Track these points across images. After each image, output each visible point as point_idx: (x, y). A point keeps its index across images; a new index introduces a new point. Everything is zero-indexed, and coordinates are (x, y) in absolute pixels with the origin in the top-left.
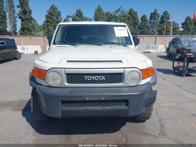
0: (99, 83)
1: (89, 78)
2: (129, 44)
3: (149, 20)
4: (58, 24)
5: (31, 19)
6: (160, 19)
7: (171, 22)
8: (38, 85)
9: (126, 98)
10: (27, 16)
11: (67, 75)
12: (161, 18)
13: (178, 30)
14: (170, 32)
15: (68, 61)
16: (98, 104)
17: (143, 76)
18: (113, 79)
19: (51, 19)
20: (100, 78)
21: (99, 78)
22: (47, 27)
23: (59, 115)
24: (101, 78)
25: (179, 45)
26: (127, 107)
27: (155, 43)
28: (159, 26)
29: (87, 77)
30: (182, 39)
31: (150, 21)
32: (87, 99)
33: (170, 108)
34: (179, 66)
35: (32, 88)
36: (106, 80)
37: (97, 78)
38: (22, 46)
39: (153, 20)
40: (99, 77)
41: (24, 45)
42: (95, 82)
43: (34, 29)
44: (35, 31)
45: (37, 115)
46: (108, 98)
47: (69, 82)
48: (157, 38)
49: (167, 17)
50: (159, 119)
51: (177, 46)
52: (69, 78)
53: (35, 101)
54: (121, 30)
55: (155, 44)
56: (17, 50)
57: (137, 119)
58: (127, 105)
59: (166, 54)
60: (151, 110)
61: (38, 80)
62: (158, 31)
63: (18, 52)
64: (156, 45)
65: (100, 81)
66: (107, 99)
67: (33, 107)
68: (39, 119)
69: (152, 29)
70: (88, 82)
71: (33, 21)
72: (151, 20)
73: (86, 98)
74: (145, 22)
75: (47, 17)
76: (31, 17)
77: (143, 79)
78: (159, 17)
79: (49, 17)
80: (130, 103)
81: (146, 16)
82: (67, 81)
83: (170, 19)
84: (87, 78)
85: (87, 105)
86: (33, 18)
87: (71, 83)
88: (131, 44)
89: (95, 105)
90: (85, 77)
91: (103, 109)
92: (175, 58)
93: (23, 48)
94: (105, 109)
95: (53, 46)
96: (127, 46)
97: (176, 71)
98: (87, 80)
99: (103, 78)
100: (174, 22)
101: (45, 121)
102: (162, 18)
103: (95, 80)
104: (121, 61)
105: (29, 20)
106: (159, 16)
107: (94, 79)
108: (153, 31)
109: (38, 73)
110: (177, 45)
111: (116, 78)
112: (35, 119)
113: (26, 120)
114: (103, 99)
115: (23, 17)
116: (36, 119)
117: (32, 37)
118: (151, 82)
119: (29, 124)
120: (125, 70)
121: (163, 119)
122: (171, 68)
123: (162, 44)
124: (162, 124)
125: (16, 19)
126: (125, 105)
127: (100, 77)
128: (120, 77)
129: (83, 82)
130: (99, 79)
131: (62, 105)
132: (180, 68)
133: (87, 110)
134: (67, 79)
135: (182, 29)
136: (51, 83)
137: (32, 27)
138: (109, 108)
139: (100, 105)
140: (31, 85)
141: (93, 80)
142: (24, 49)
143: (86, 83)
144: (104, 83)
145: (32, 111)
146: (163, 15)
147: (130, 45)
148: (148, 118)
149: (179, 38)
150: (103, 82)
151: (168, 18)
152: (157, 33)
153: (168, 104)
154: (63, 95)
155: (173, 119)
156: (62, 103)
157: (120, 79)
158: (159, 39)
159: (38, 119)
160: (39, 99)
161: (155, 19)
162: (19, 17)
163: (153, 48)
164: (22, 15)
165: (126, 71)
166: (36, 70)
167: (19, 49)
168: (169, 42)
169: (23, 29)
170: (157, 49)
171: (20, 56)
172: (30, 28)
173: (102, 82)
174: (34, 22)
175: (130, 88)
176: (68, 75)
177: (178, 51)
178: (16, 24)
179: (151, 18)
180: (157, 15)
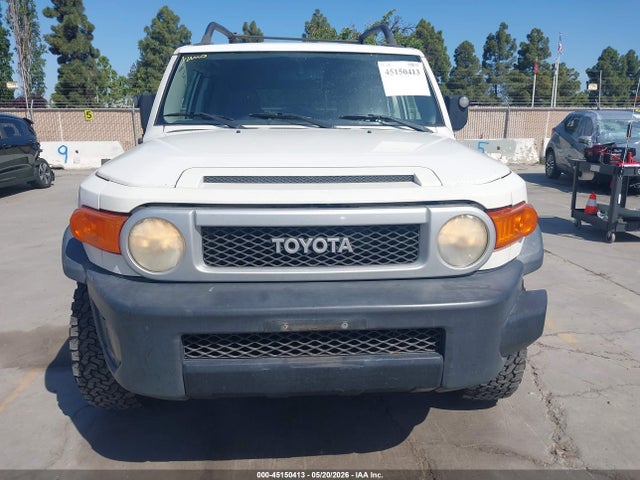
0: (331, 262)
1: (292, 245)
2: (434, 122)
3: (481, 60)
4: (176, 52)
5: (92, 56)
6: (518, 56)
7: (554, 66)
8: (93, 272)
9: (434, 323)
10: (78, 44)
11: (203, 234)
12: (519, 52)
13: (577, 92)
14: (548, 98)
15: (207, 179)
16: (325, 347)
17: (500, 235)
18: (384, 246)
19: (157, 56)
20: (334, 245)
21: (330, 243)
22: (144, 80)
23: (176, 390)
24: (338, 244)
25: (589, 138)
26: (438, 358)
27: (505, 133)
28: (515, 80)
29: (282, 240)
30: (599, 118)
31: (484, 64)
32: (285, 328)
33: (579, 352)
34: (593, 205)
35: (73, 285)
36: (357, 251)
37: (320, 245)
38: (59, 144)
39: (495, 60)
40: (329, 240)
41: (67, 138)
42: (314, 259)
43: (101, 88)
44: (105, 94)
45: (95, 387)
46: (364, 322)
47: (212, 259)
48: (512, 115)
49: (541, 49)
50: (546, 393)
51: (582, 142)
52: (212, 245)
53: (84, 333)
54: (405, 72)
55: (505, 137)
56: (42, 156)
57: (465, 396)
58: (440, 348)
59: (542, 169)
60: (519, 364)
61: (95, 255)
62: (511, 95)
63: (44, 161)
64: (509, 139)
65: (333, 254)
66: (363, 328)
67: (81, 357)
68: (102, 400)
69: (491, 87)
70: (286, 259)
71: (97, 60)
72: (488, 59)
73: (279, 321)
74: (467, 67)
75: (145, 47)
76: (91, 48)
77: (498, 247)
78: (515, 50)
79: (152, 49)
80: (451, 339)
81: (472, 47)
82: (205, 256)
83: (549, 55)
84: (282, 244)
85: (285, 348)
86: (98, 50)
87: (223, 264)
88: (440, 122)
89: (315, 351)
90: (274, 240)
91: (345, 365)
92: (580, 179)
93: (63, 150)
94: (356, 363)
95: (155, 131)
96: (428, 131)
97: (583, 223)
98: (284, 252)
99: (346, 244)
100: (562, 65)
101: (127, 407)
102: (524, 52)
103: (314, 254)
104: (412, 178)
105: (83, 58)
106: (513, 47)
107: (311, 248)
108: (494, 94)
109: (94, 226)
110: (583, 137)
111: (393, 243)
112: (89, 402)
113: (57, 403)
114: (345, 326)
115: (65, 47)
116: (93, 401)
117: (91, 113)
118: (523, 260)
119: (67, 417)
120: (429, 213)
121: (559, 396)
122: (566, 214)
123: (526, 136)
124: (557, 412)
125: (43, 56)
126: (431, 347)
127: (334, 240)
128: (411, 242)
129: (268, 259)
130: (329, 248)
131: (187, 350)
132: (599, 213)
133: (286, 371)
134: (205, 249)
135: (593, 87)
136: (143, 267)
137: (96, 84)
138: (368, 360)
139: (335, 351)
140: (68, 272)
141: (306, 251)
142: (66, 153)
143: (277, 263)
144: (349, 262)
145: (76, 373)
146: (527, 42)
147: (436, 125)
148: (507, 392)
149: (587, 115)
150: (344, 259)
151: (545, 53)
152: (507, 100)
153: (569, 338)
154: (189, 310)
155: (595, 395)
156: (185, 343)
157: (410, 249)
158: (518, 117)
159: (98, 399)
160: (101, 330)
161: (500, 57)
162: (50, 49)
163: (498, 148)
164: (60, 41)
165: (433, 218)
166: (87, 216)
167: (49, 152)
168: (554, 130)
169: (65, 89)
170: (512, 151)
171: (53, 177)
172: (89, 85)
173: (340, 258)
174: (102, 67)
175: (451, 282)
176: (208, 232)
177: (593, 155)
178: (43, 73)
179: (488, 51)
180: (507, 42)
